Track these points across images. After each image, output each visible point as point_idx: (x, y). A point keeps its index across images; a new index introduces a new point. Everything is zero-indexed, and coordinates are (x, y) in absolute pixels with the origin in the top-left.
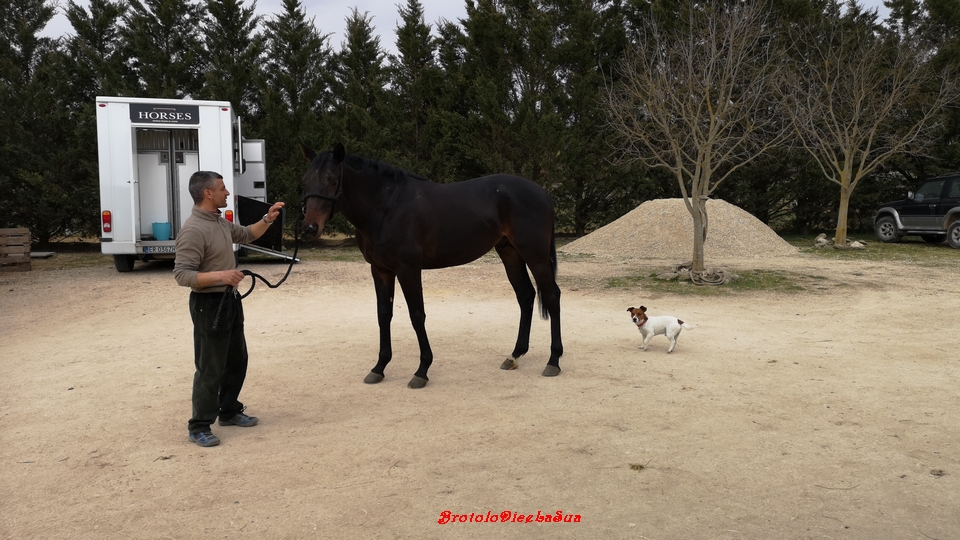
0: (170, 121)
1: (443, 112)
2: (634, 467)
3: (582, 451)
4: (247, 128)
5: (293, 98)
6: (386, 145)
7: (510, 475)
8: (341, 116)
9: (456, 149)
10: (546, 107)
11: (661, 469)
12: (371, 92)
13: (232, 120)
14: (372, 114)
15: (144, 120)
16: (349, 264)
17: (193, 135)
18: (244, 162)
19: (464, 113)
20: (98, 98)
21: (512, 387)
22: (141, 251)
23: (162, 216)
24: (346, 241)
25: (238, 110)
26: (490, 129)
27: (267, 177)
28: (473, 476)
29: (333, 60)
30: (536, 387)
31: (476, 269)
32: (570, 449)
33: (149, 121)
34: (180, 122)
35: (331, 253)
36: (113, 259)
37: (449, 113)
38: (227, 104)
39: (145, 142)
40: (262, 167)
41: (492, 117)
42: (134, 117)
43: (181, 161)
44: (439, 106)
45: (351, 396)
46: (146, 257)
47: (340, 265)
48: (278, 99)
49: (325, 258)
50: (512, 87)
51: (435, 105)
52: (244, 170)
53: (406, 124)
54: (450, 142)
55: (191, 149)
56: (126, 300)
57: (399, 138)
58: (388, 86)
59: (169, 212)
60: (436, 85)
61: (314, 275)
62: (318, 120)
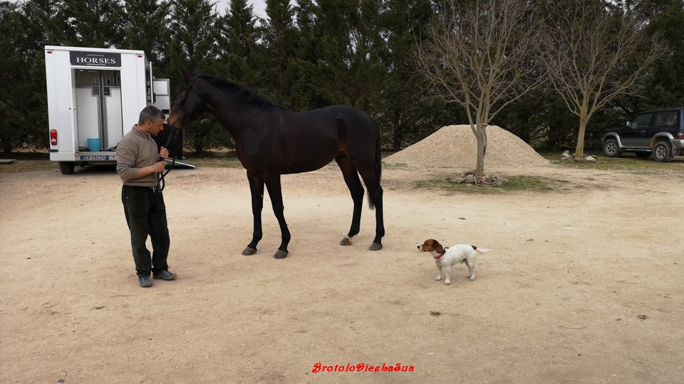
0: (100, 64)
1: (299, 61)
2: (433, 314)
3: (397, 303)
4: (157, 70)
5: (190, 48)
6: (258, 84)
7: (346, 320)
8: (226, 62)
9: (309, 88)
10: (373, 58)
11: (452, 315)
12: (247, 45)
13: (146, 65)
14: (248, 61)
15: (80, 64)
16: (232, 169)
17: (117, 75)
18: (154, 95)
19: (314, 62)
20: (47, 47)
21: (348, 258)
22: (79, 159)
23: (94, 134)
24: (229, 153)
25: (150, 57)
26: (333, 74)
27: (171, 106)
28: (320, 320)
29: (219, 21)
30: (365, 258)
31: (323, 174)
32: (388, 301)
33: (84, 64)
34: (107, 65)
35: (218, 161)
36: (58, 165)
37: (304, 62)
38: (142, 52)
39: (81, 79)
40: (168, 99)
41: (335, 64)
42: (73, 61)
43: (108, 94)
44: (296, 56)
45: (233, 264)
46: (83, 163)
47: (225, 171)
48: (179, 50)
49: (214, 165)
50: (349, 43)
51: (294, 56)
52: (154, 101)
53: (273, 69)
54: (304, 82)
55: (115, 85)
56: (69, 195)
57: (267, 79)
58: (259, 41)
59: (100, 131)
60: (295, 41)
61: (206, 177)
62: (208, 65)
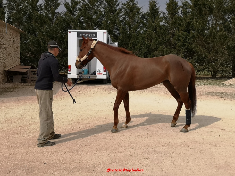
10: (221, 29)
20: (69, 30)
22: (78, 77)
29: (144, 15)
37: (183, 32)
38: (106, 31)
59: (88, 66)
62: (137, 35)
